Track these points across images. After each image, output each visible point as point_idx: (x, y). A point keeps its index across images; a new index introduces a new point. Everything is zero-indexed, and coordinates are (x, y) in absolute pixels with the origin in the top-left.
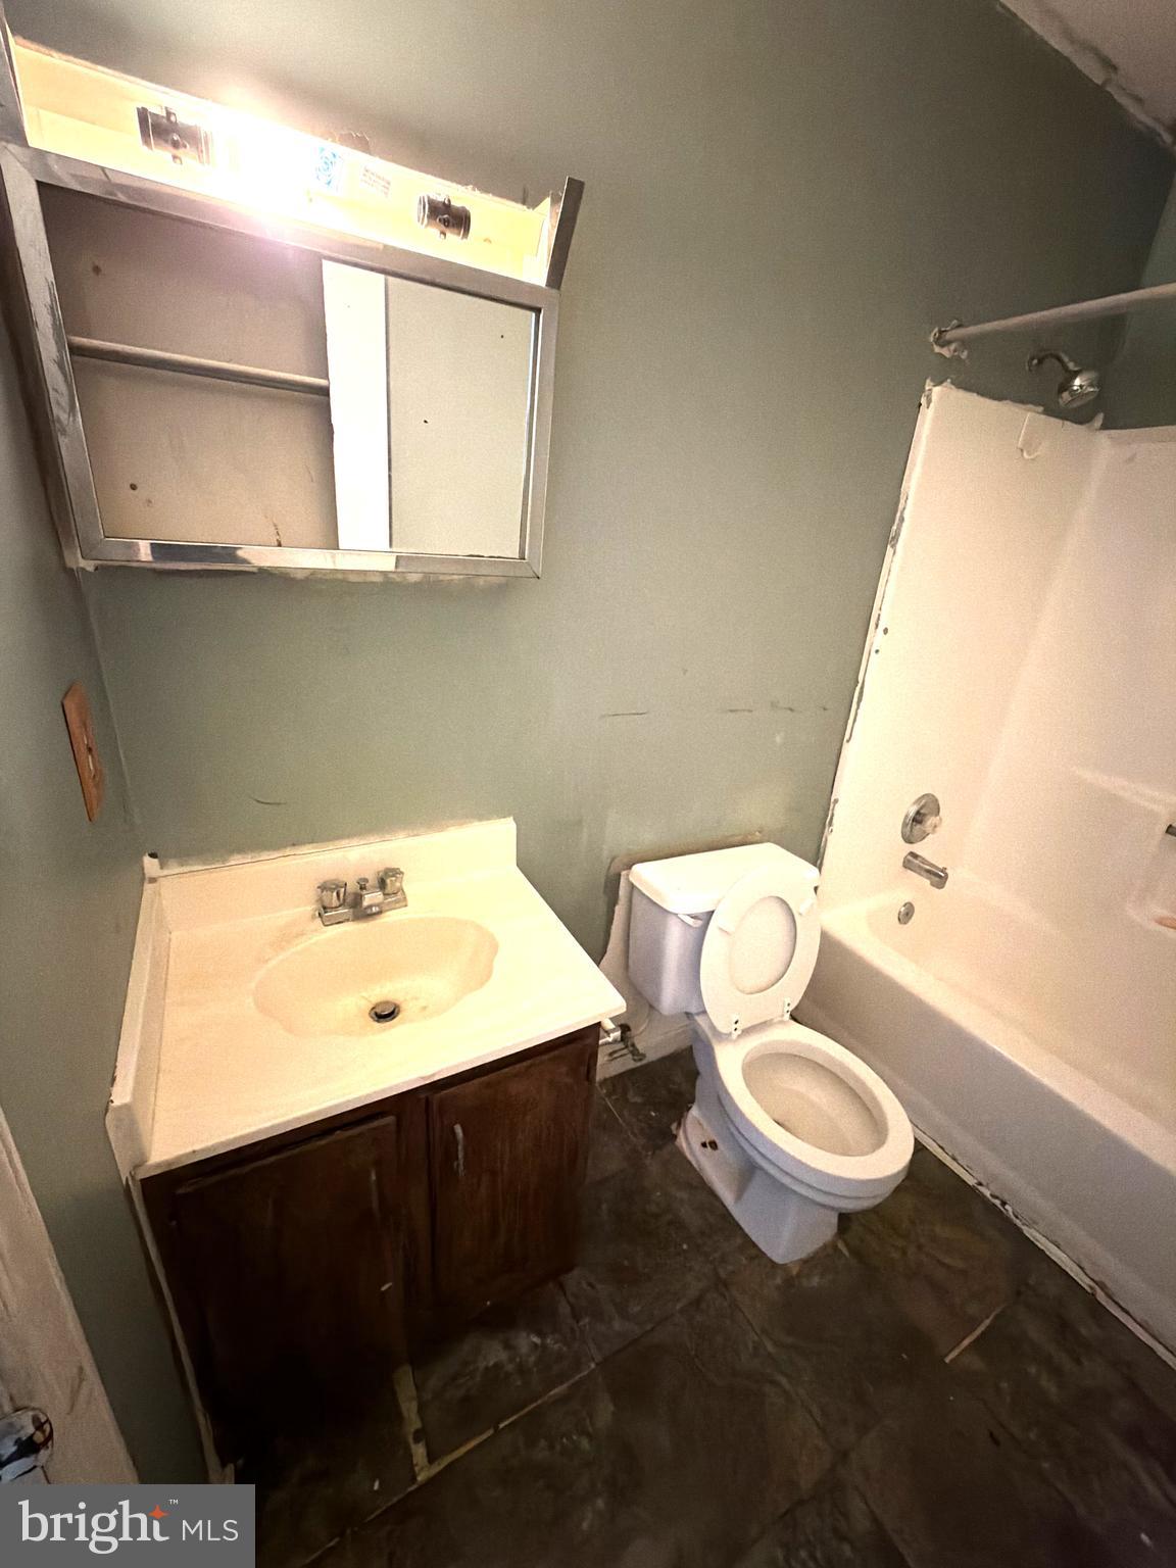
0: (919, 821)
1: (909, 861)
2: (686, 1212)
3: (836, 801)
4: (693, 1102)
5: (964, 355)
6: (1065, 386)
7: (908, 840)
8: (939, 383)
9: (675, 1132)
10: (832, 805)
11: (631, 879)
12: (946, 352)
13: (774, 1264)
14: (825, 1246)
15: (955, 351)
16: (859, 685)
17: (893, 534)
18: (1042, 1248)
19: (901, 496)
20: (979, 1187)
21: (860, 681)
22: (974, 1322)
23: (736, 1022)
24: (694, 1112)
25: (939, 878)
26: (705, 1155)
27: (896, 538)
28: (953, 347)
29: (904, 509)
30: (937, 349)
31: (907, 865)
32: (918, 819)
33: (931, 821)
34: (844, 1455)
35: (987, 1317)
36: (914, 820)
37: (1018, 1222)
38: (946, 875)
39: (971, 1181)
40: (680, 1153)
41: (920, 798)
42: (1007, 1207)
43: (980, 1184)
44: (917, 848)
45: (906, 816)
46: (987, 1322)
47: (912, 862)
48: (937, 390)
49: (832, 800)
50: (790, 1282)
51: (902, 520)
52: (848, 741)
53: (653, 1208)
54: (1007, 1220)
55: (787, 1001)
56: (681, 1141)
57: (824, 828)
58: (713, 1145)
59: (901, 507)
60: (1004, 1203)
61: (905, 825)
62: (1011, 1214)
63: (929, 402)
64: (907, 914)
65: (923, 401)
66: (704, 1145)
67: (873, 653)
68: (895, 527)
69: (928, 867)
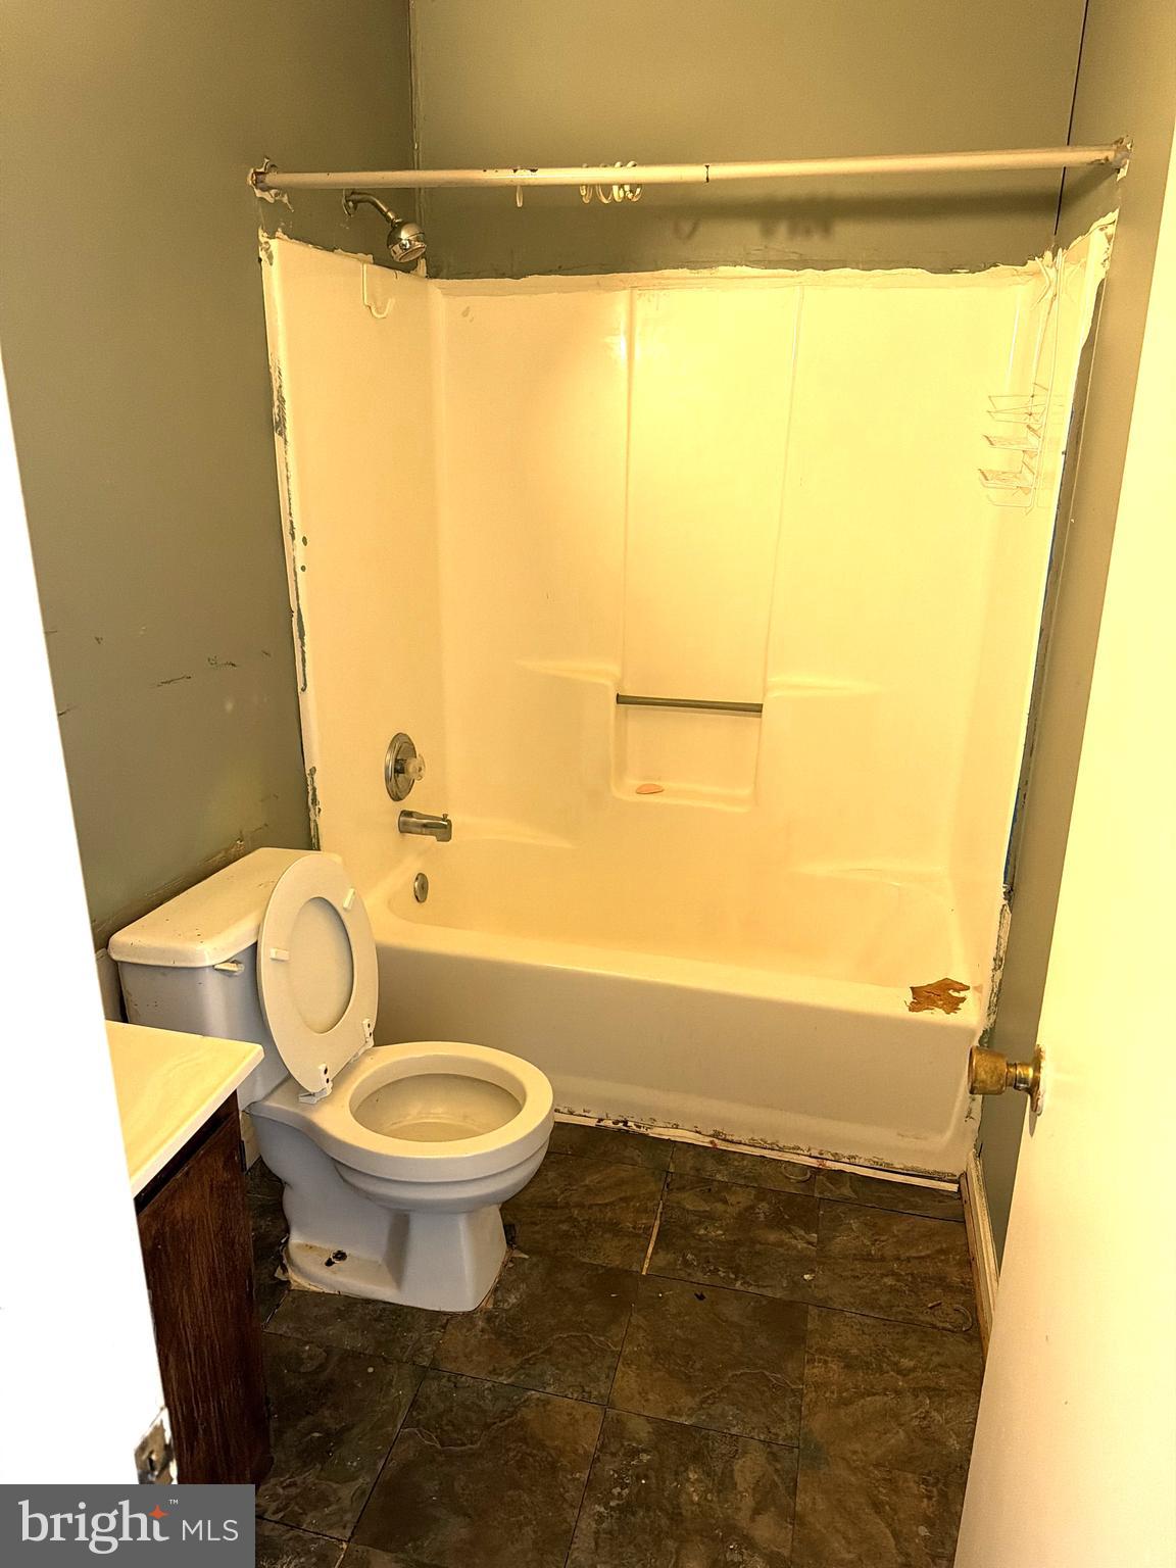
0: (401, 768)
1: (405, 823)
2: (352, 1341)
3: (314, 770)
4: (287, 1231)
5: (285, 199)
6: (393, 239)
7: (396, 798)
8: (272, 236)
9: (283, 1278)
10: (309, 779)
11: (115, 957)
12: (269, 197)
13: (468, 1315)
14: (505, 1265)
15: (276, 195)
16: (295, 614)
17: (276, 417)
18: (667, 1138)
19: (272, 371)
20: (602, 1124)
21: (294, 608)
22: (648, 1229)
23: (326, 1071)
24: (295, 1239)
25: (441, 829)
26: (334, 1273)
27: (281, 423)
28: (273, 192)
29: (280, 387)
30: (258, 193)
31: (404, 829)
32: (399, 768)
33: (412, 766)
34: (607, 1404)
35: (656, 1219)
36: (397, 771)
37: (643, 1130)
38: (449, 821)
39: (592, 1123)
40: (304, 1293)
41: (391, 744)
42: (629, 1124)
43: (600, 1120)
44: (409, 804)
45: (387, 768)
46: (657, 1223)
47: (410, 823)
48: (274, 244)
49: (308, 772)
50: (490, 1318)
51: (282, 401)
52: (303, 690)
53: (309, 1366)
54: (635, 1135)
55: (366, 1022)
56: (297, 1280)
57: (308, 809)
58: (341, 1256)
59: (275, 385)
60: (625, 1123)
61: (388, 780)
62: (634, 1127)
63: (270, 257)
64: (422, 890)
65: (262, 254)
66: (329, 1263)
67: (299, 570)
68: (276, 410)
69: (425, 821)
